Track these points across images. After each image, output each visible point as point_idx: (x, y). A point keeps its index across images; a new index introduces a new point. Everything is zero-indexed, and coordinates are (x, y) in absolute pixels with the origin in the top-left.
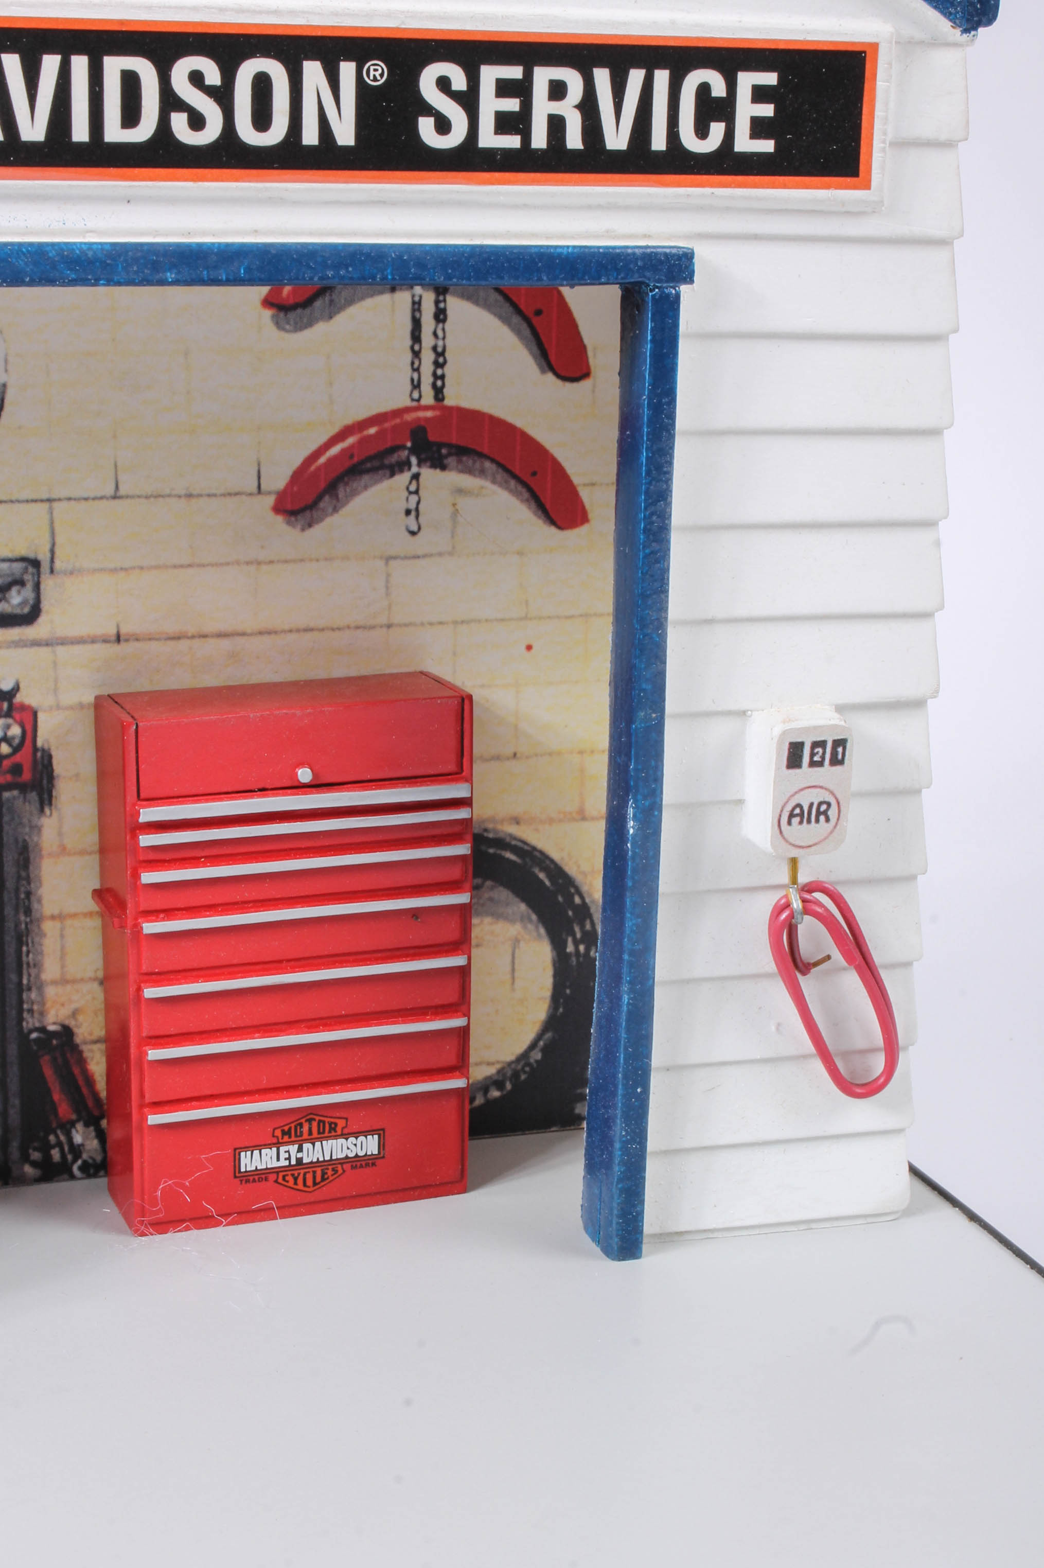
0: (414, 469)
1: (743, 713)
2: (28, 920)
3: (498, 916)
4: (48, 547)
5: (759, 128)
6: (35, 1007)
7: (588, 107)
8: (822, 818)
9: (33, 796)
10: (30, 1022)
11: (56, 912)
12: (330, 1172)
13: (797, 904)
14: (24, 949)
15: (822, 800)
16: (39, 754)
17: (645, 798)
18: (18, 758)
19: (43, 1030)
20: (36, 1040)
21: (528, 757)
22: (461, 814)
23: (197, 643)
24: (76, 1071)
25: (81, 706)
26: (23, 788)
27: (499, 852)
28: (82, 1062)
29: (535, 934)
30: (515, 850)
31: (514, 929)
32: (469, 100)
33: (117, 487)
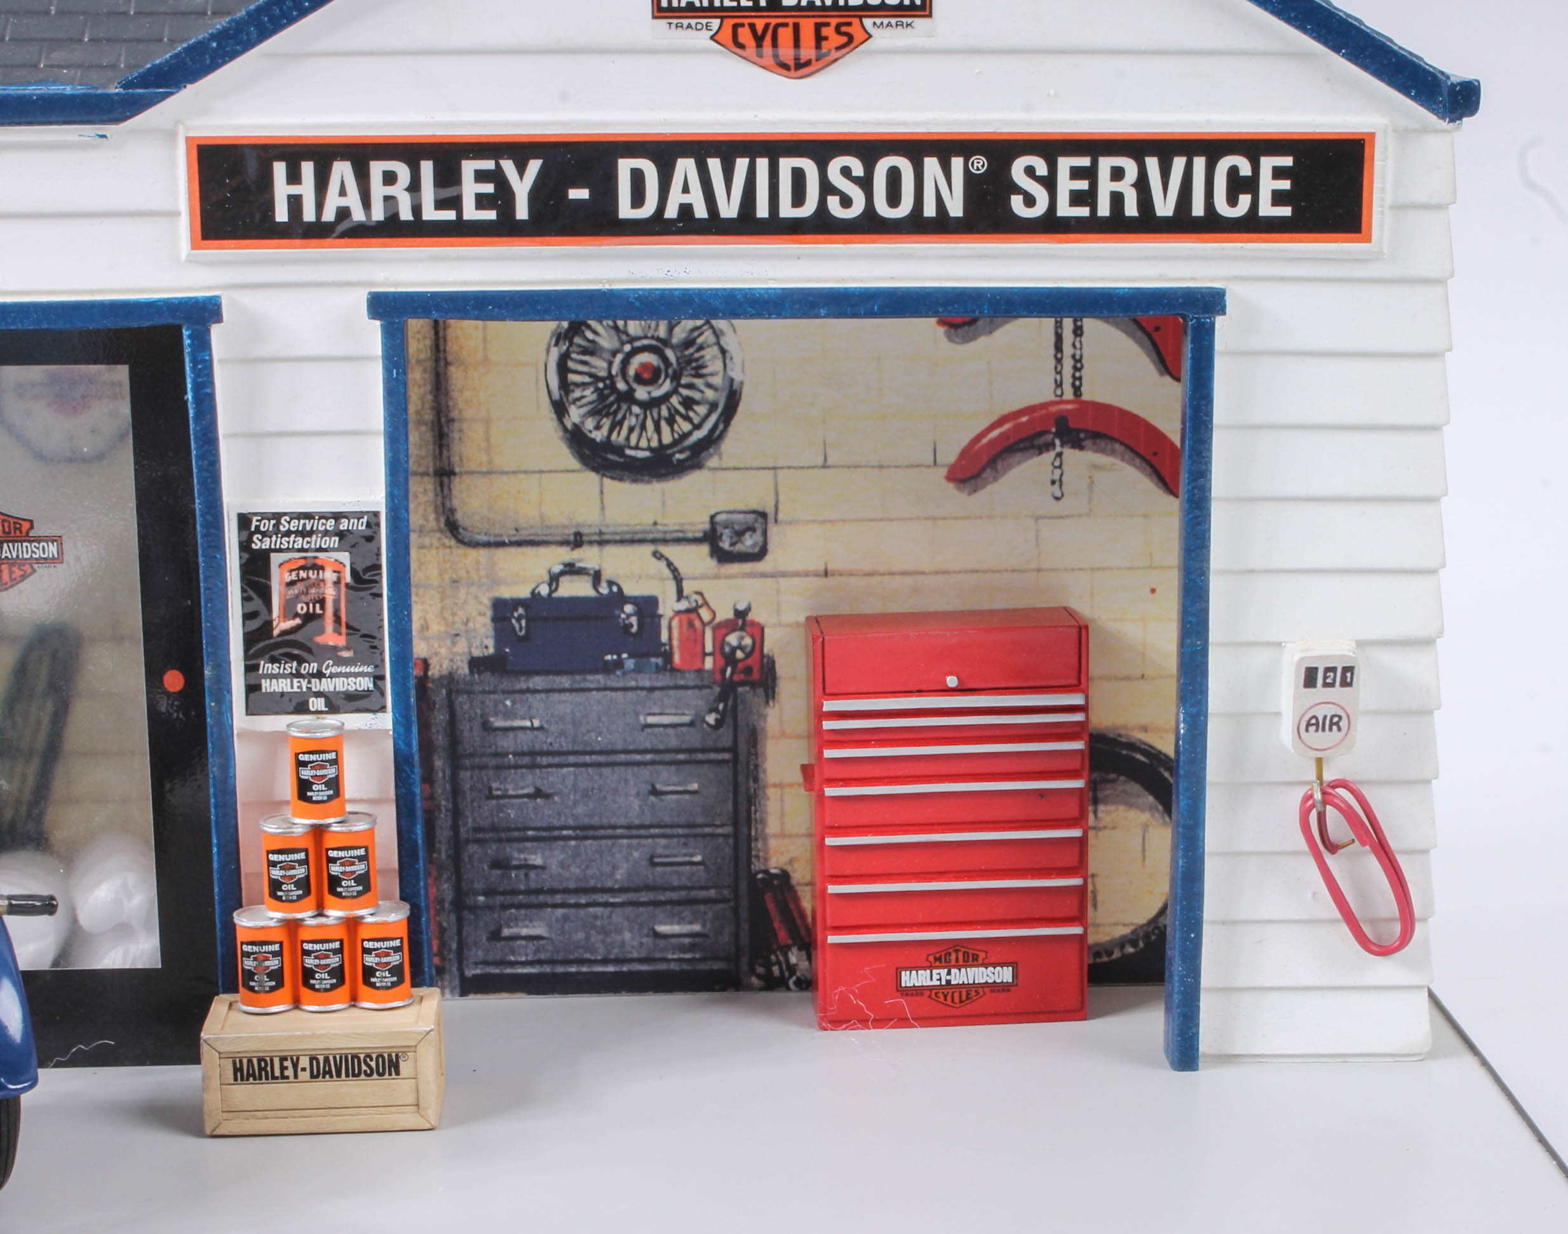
0: (1058, 449)
1: (1278, 645)
2: (756, 786)
3: (1130, 805)
4: (773, 503)
5: (1279, 198)
6: (761, 854)
7: (1142, 184)
8: (1335, 728)
9: (760, 691)
10: (757, 866)
11: (777, 782)
12: (973, 994)
13: (1318, 796)
14: (753, 808)
15: (1334, 713)
16: (765, 660)
17: (1193, 706)
18: (749, 661)
19: (766, 872)
20: (762, 880)
21: (1154, 679)
22: (1079, 717)
23: (886, 578)
24: (792, 906)
25: (798, 624)
26: (753, 685)
27: (1130, 753)
28: (797, 900)
29: (1161, 821)
30: (1144, 752)
31: (1145, 817)
32: (1049, 183)
33: (826, 459)
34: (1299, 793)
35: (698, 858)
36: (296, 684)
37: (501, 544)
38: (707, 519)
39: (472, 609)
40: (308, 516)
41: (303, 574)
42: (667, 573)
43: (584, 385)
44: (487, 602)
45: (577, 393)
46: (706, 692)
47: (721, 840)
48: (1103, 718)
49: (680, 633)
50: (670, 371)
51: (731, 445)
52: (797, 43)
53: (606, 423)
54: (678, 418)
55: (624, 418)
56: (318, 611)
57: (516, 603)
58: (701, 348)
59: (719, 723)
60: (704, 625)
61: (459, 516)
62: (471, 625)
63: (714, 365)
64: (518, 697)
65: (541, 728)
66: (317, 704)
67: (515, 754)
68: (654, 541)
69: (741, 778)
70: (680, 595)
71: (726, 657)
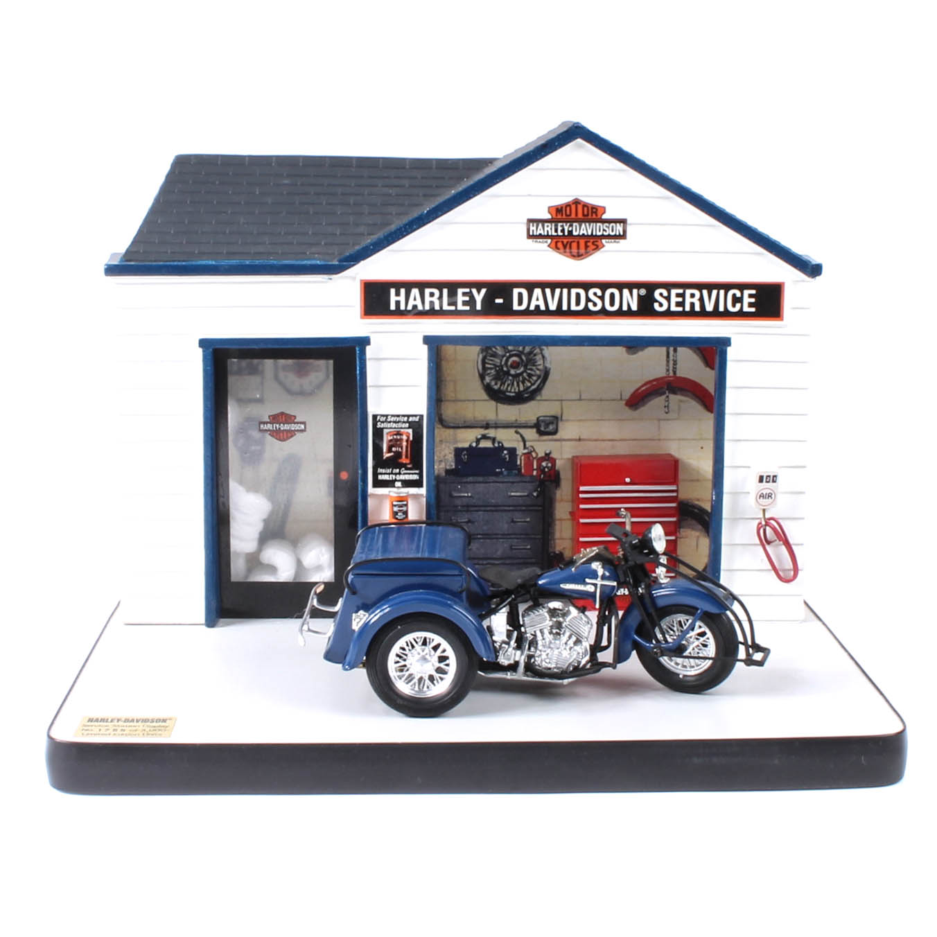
0: (667, 394)
1: (749, 467)
2: (552, 520)
3: (693, 529)
4: (560, 413)
5: (751, 305)
6: (553, 546)
7: (701, 299)
8: (770, 498)
9: (554, 484)
10: (551, 550)
11: (560, 518)
13: (763, 523)
14: (550, 528)
15: (770, 492)
16: (556, 472)
17: (718, 489)
18: (550, 473)
19: (555, 553)
20: (553, 556)
21: (702, 481)
22: (675, 494)
23: (602, 442)
25: (569, 459)
26: (551, 481)
27: (693, 509)
29: (705, 536)
30: (698, 509)
31: (697, 534)
32: (668, 298)
33: (580, 396)
34: (757, 522)
35: (529, 547)
36: (391, 477)
37: (459, 427)
38: (535, 419)
39: (447, 451)
41: (395, 437)
42: (520, 439)
43: (491, 369)
44: (452, 448)
45: (489, 372)
46: (534, 484)
47: (537, 540)
48: (683, 496)
49: (525, 461)
50: (523, 364)
51: (546, 392)
52: (578, 248)
53: (499, 383)
54: (526, 382)
55: (505, 381)
56: (400, 450)
57: (463, 449)
58: (535, 355)
59: (538, 496)
60: (534, 458)
61: (444, 417)
62: (446, 457)
63: (540, 362)
64: (463, 485)
65: (470, 497)
66: (398, 484)
67: (461, 506)
68: (516, 427)
69: (546, 517)
70: (525, 447)
71: (541, 470)
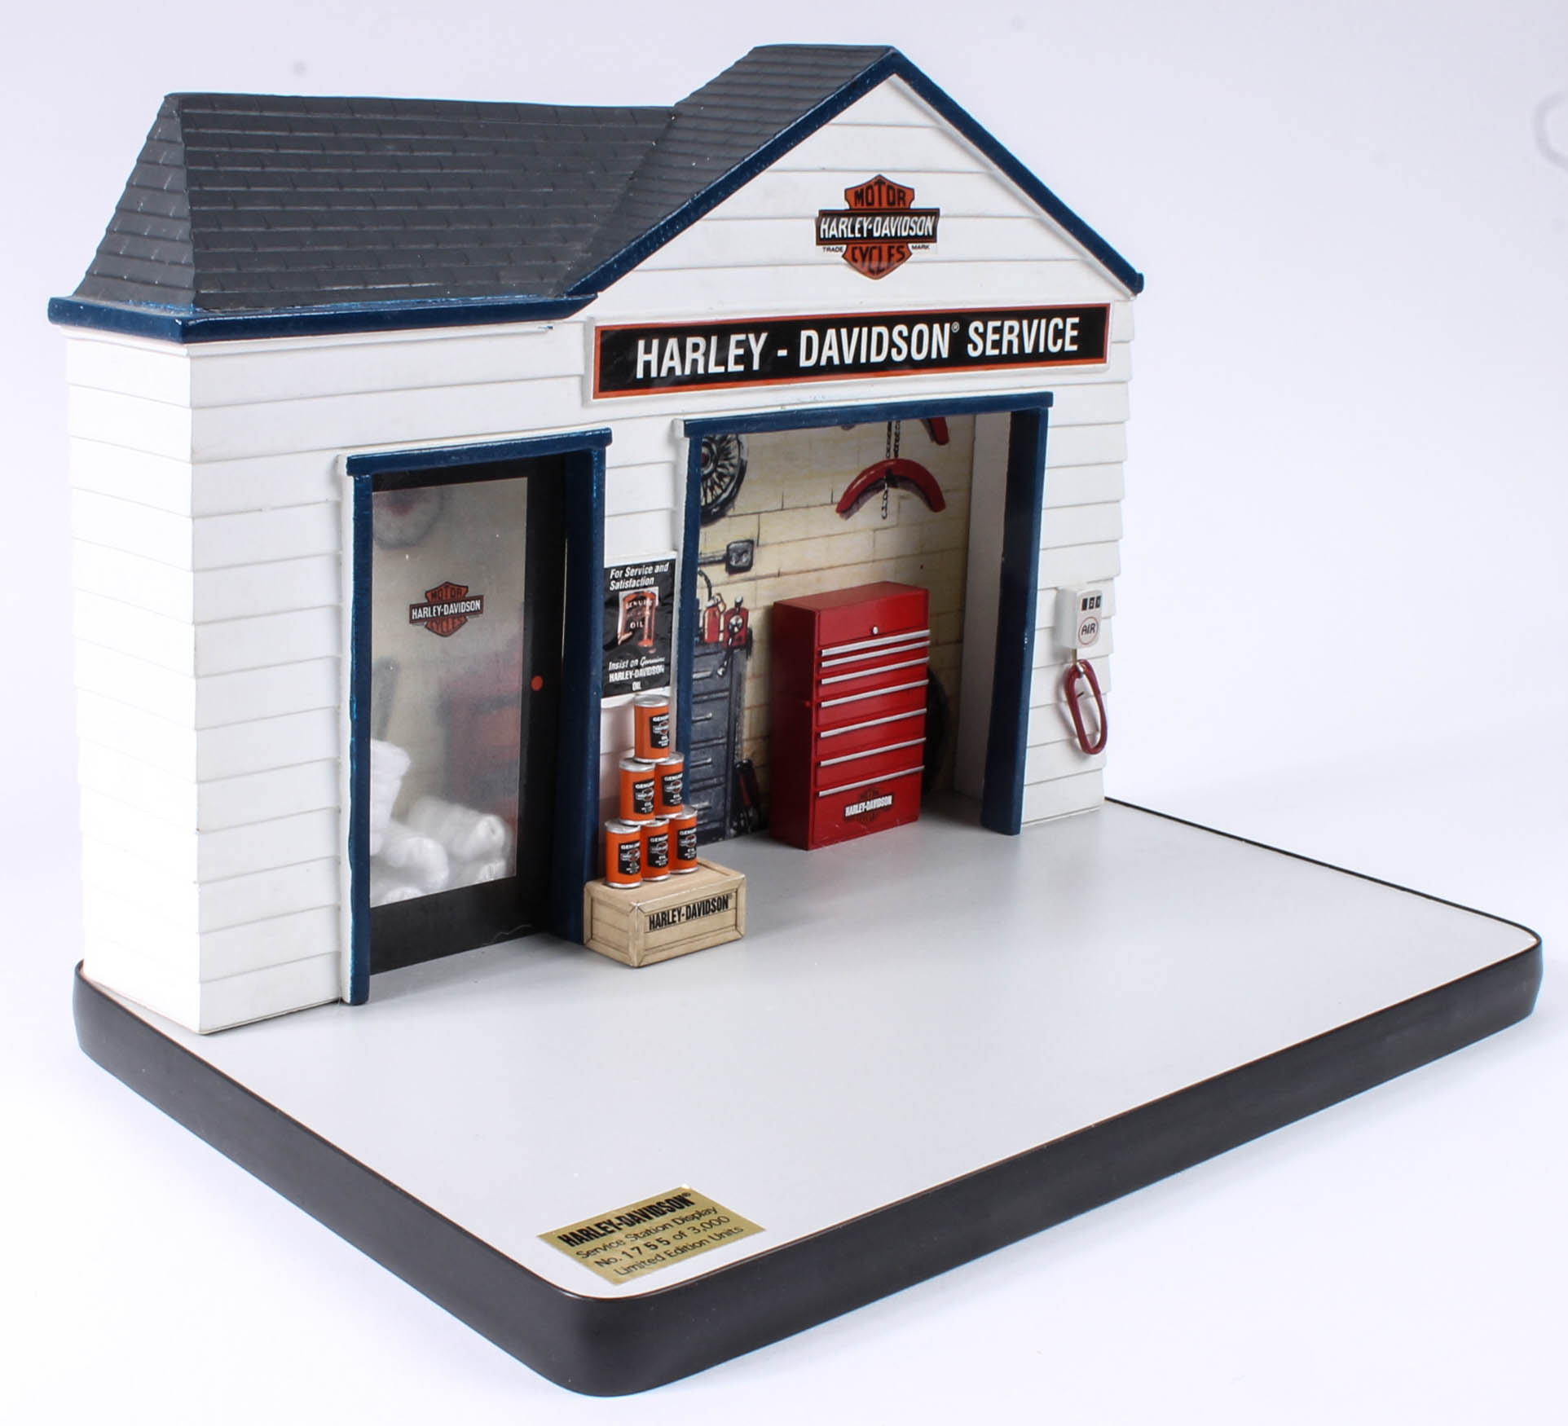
0: (886, 489)
4: (756, 535)
5: (1073, 340)
6: (738, 752)
7: (1020, 336)
8: (1093, 631)
9: (745, 651)
10: (737, 759)
11: (749, 706)
12: (875, 814)
14: (737, 724)
15: (1090, 625)
16: (747, 632)
17: (1031, 627)
18: (740, 633)
19: (741, 763)
20: (739, 768)
22: (927, 643)
23: (806, 575)
24: (752, 782)
25: (764, 610)
26: (740, 647)
28: (754, 777)
32: (983, 336)
33: (783, 505)
35: (709, 760)
36: (627, 675)
38: (725, 548)
40: (639, 566)
41: (635, 603)
42: (704, 584)
46: (719, 655)
47: (721, 747)
49: (709, 619)
50: (714, 457)
51: (740, 503)
52: (880, 259)
54: (716, 487)
58: (729, 442)
59: (724, 674)
60: (720, 613)
63: (735, 453)
66: (636, 685)
68: (700, 564)
69: (733, 706)
70: (710, 597)
71: (729, 632)
